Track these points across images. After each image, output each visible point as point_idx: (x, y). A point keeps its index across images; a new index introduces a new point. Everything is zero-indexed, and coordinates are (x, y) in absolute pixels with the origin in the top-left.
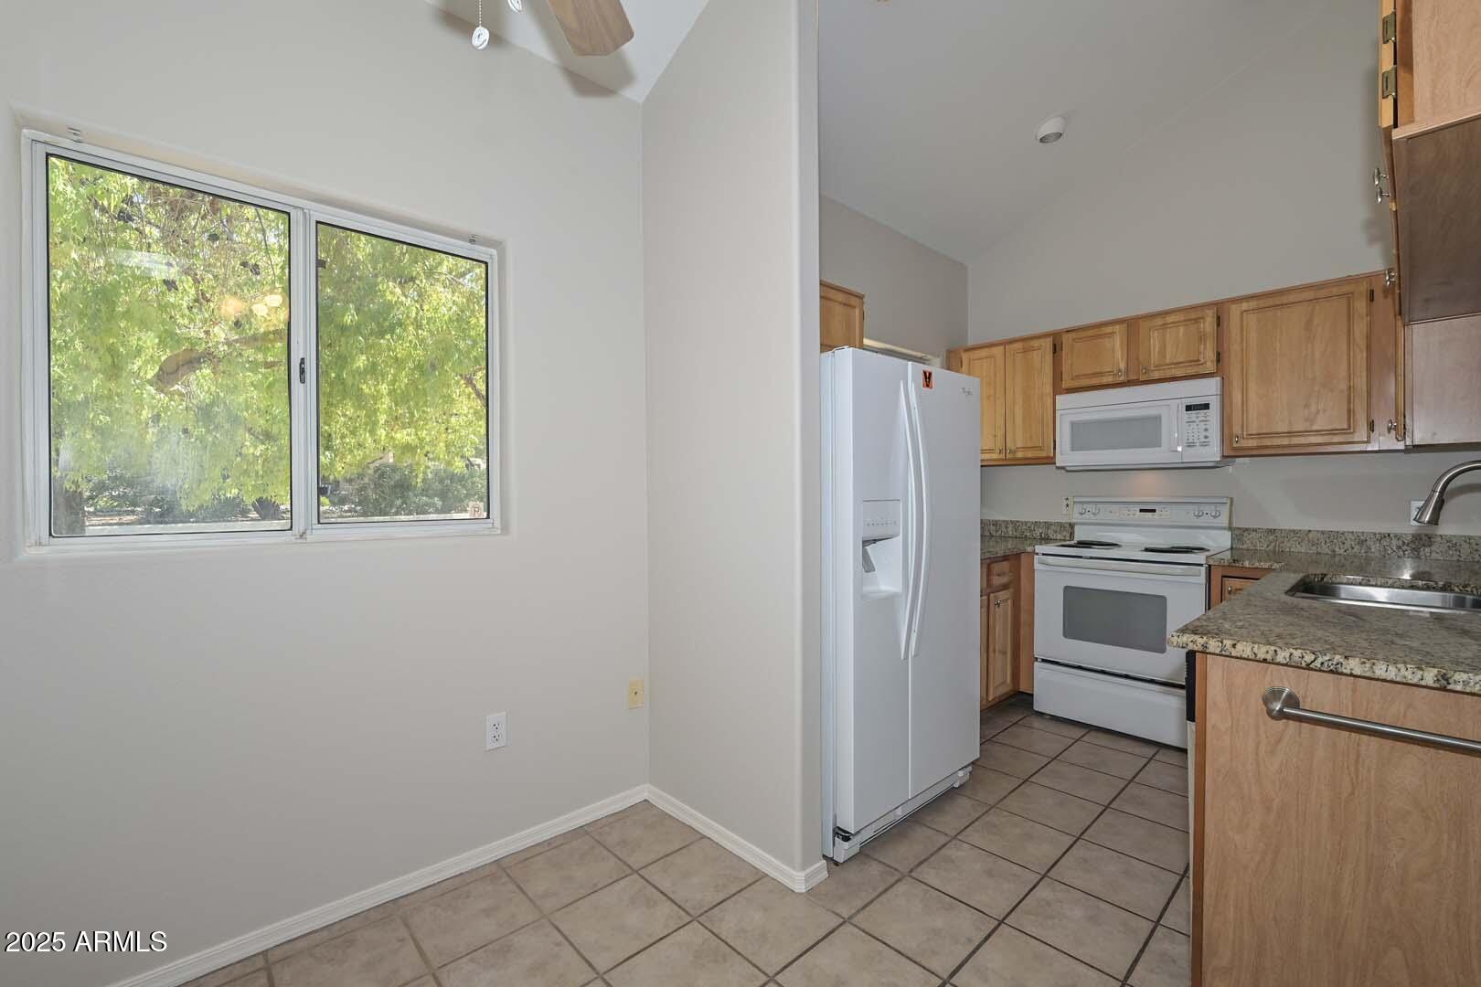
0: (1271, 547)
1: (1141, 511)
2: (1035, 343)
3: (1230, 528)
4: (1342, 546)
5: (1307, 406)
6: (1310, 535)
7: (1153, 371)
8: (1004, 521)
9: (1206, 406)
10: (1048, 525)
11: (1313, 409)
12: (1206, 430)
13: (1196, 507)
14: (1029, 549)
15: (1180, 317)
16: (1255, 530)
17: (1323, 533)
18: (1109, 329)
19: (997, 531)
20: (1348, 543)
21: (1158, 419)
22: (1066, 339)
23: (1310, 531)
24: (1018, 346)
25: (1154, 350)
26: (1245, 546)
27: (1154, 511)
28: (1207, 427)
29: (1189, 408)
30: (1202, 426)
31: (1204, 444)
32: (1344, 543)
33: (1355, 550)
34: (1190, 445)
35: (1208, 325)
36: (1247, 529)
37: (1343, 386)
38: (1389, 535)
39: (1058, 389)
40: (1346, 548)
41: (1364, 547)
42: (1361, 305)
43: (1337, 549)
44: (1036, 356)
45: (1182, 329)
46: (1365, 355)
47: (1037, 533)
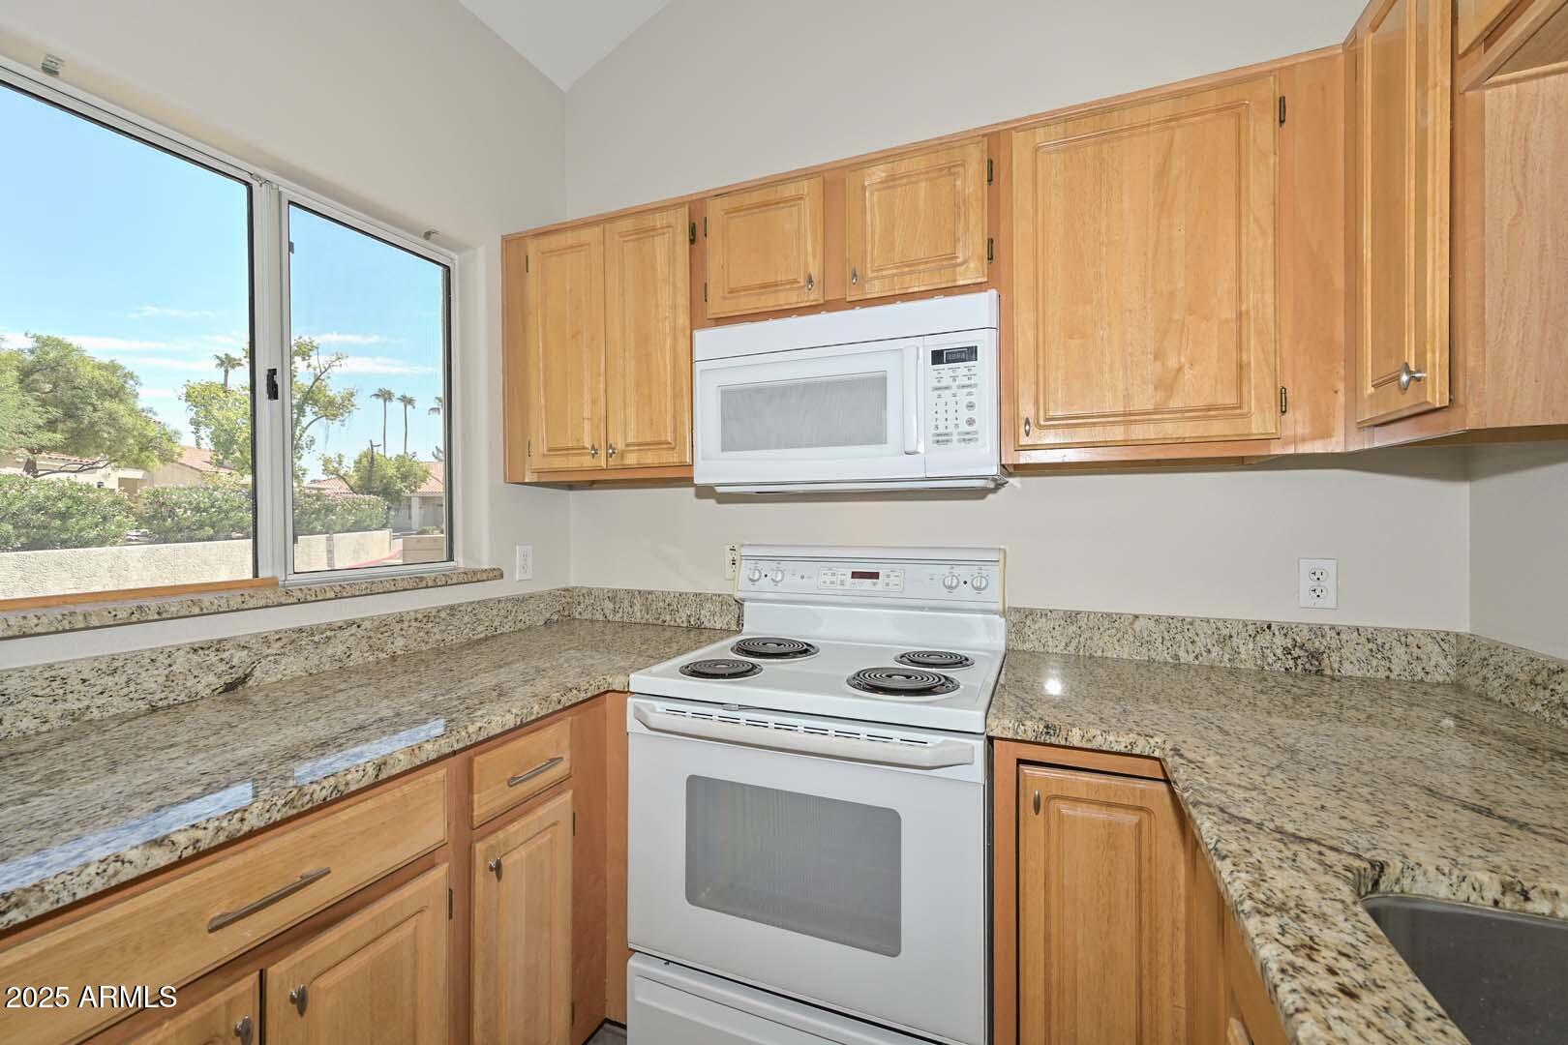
0: (1071, 648)
1: (855, 575)
2: (659, 220)
3: (1003, 614)
4: (1190, 647)
5: (1159, 356)
6: (1138, 625)
7: (872, 279)
8: (628, 592)
9: (970, 353)
10: (701, 598)
11: (1172, 362)
12: (971, 406)
13: (946, 569)
14: (618, 683)
15: (918, 163)
16: (1044, 614)
17: (1158, 620)
18: (790, 190)
19: (615, 611)
20: (1201, 641)
21: (879, 383)
22: (715, 212)
23: (1136, 617)
24: (627, 225)
25: (873, 232)
26: (1027, 646)
27: (875, 576)
28: (972, 399)
29: (938, 357)
30: (963, 398)
31: (968, 438)
32: (1193, 642)
33: (1214, 654)
34: (942, 439)
35: (971, 180)
36: (1032, 612)
37: (1229, 313)
38: (1269, 627)
39: (701, 316)
40: (1197, 651)
41: (1228, 649)
42: (1262, 128)
43: (1182, 653)
44: (660, 246)
45: (922, 188)
46: (1270, 240)
47: (681, 618)
